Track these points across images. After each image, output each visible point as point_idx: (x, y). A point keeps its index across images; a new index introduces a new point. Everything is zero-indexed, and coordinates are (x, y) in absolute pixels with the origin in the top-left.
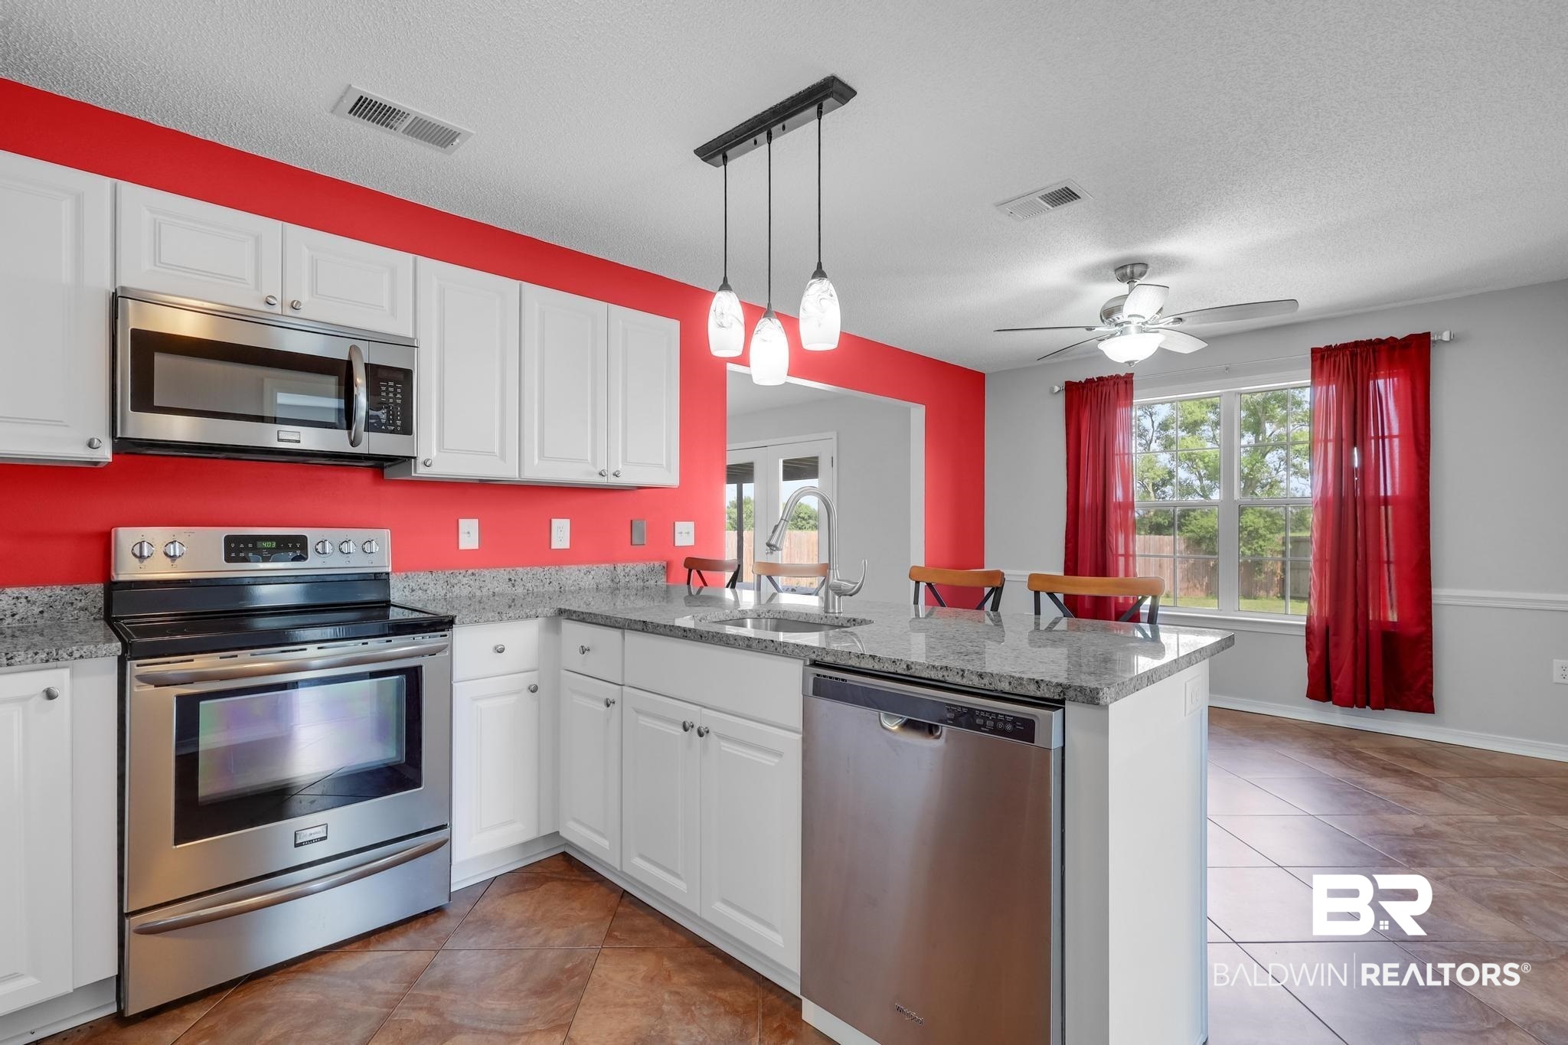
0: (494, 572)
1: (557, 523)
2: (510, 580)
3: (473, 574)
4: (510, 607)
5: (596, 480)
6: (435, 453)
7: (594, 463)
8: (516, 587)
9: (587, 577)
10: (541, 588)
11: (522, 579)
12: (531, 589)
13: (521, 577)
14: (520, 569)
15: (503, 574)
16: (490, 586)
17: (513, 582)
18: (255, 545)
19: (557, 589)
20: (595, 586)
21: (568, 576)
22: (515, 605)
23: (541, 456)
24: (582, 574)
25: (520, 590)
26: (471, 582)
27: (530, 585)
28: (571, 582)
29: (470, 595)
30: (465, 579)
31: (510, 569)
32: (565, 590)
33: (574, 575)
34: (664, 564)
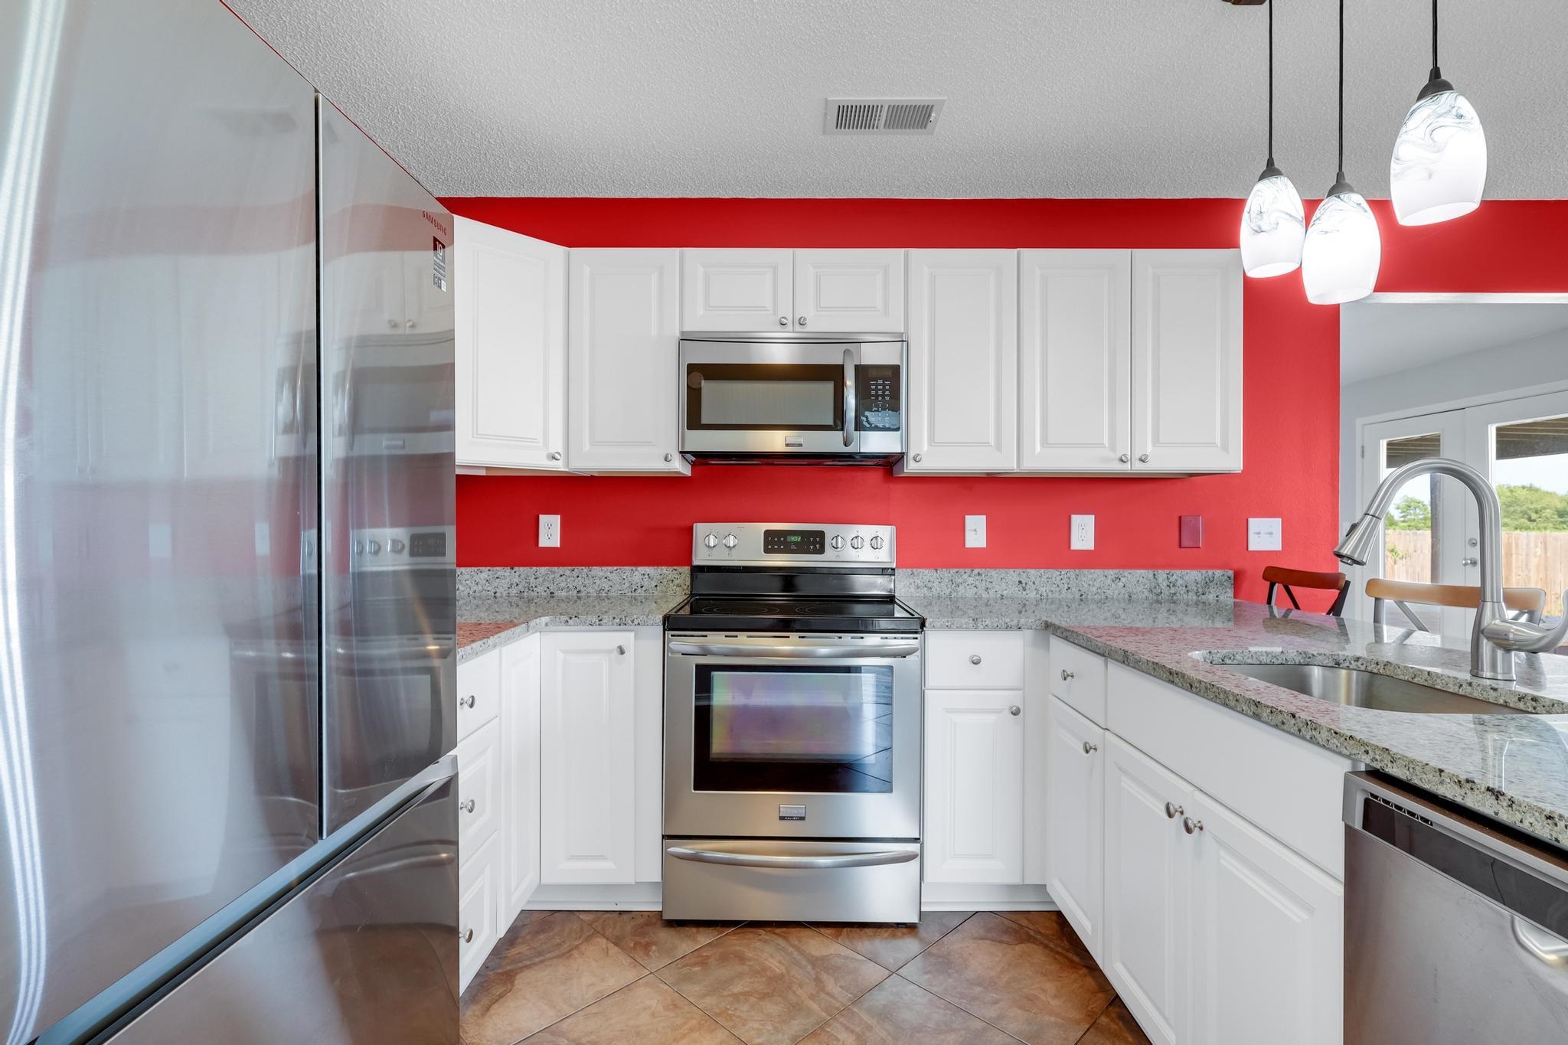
0: (1002, 572)
1: (1077, 520)
2: (1020, 582)
3: (979, 574)
4: (1020, 612)
5: (1114, 467)
6: (925, 447)
7: (1113, 448)
8: (1028, 592)
9: (1116, 585)
10: (1058, 594)
11: (1034, 583)
12: (1045, 594)
13: (1033, 579)
14: (1032, 571)
15: (1013, 575)
16: (997, 588)
17: (1024, 585)
18: (785, 539)
19: (1077, 596)
20: (1127, 596)
21: (1091, 583)
22: (1026, 611)
23: (1045, 442)
24: (1109, 581)
25: (1032, 595)
26: (977, 583)
27: (1044, 589)
28: (1094, 589)
29: (976, 597)
30: (970, 579)
31: (1020, 571)
32: (1087, 598)
33: (1096, 580)
34: (1231, 573)
